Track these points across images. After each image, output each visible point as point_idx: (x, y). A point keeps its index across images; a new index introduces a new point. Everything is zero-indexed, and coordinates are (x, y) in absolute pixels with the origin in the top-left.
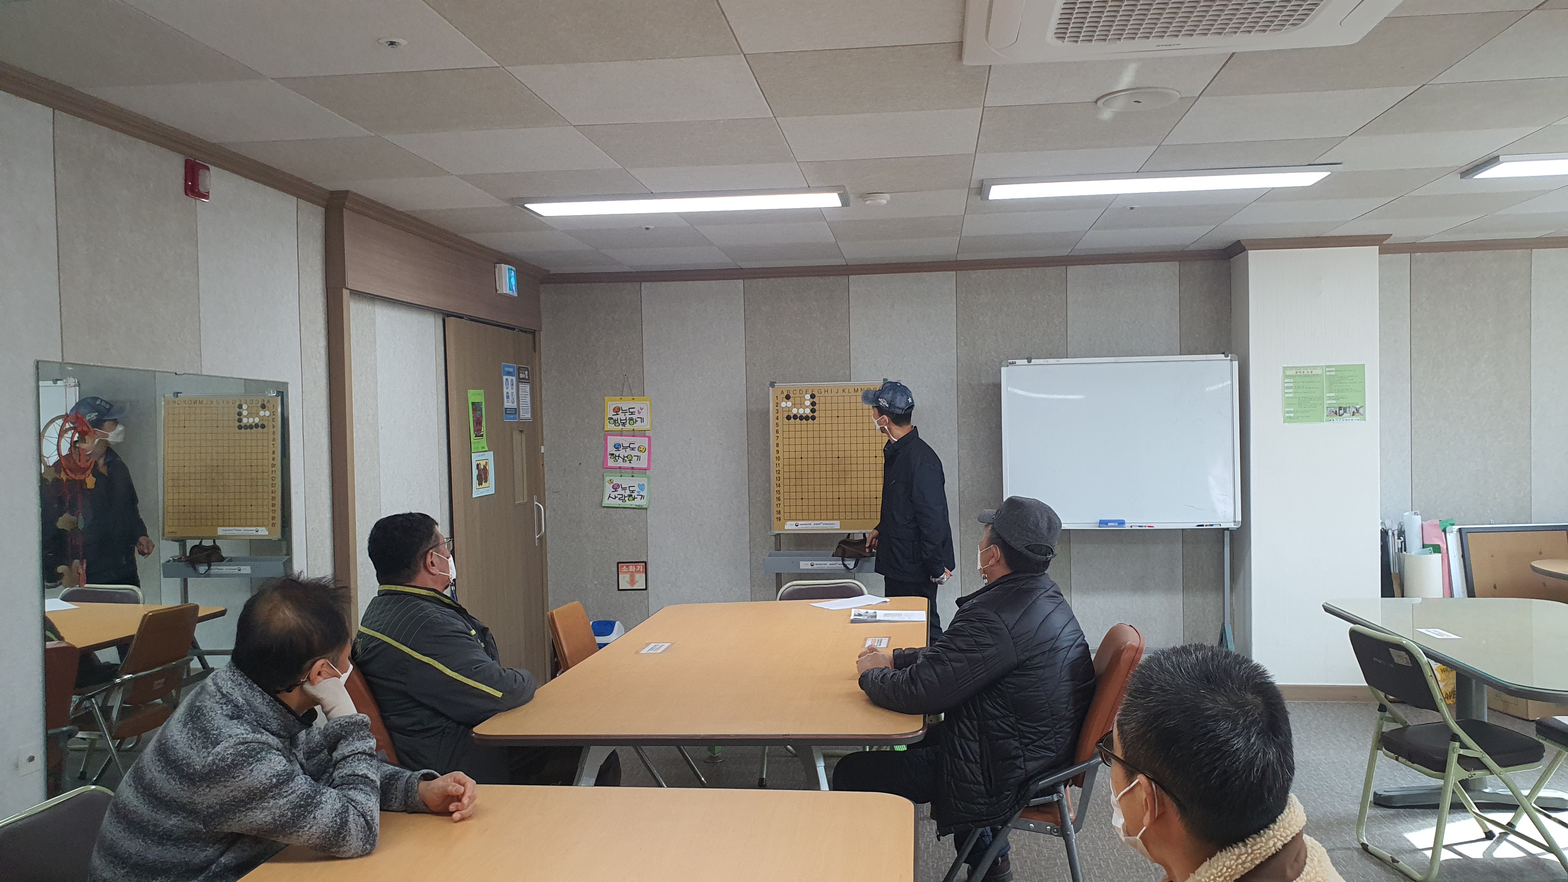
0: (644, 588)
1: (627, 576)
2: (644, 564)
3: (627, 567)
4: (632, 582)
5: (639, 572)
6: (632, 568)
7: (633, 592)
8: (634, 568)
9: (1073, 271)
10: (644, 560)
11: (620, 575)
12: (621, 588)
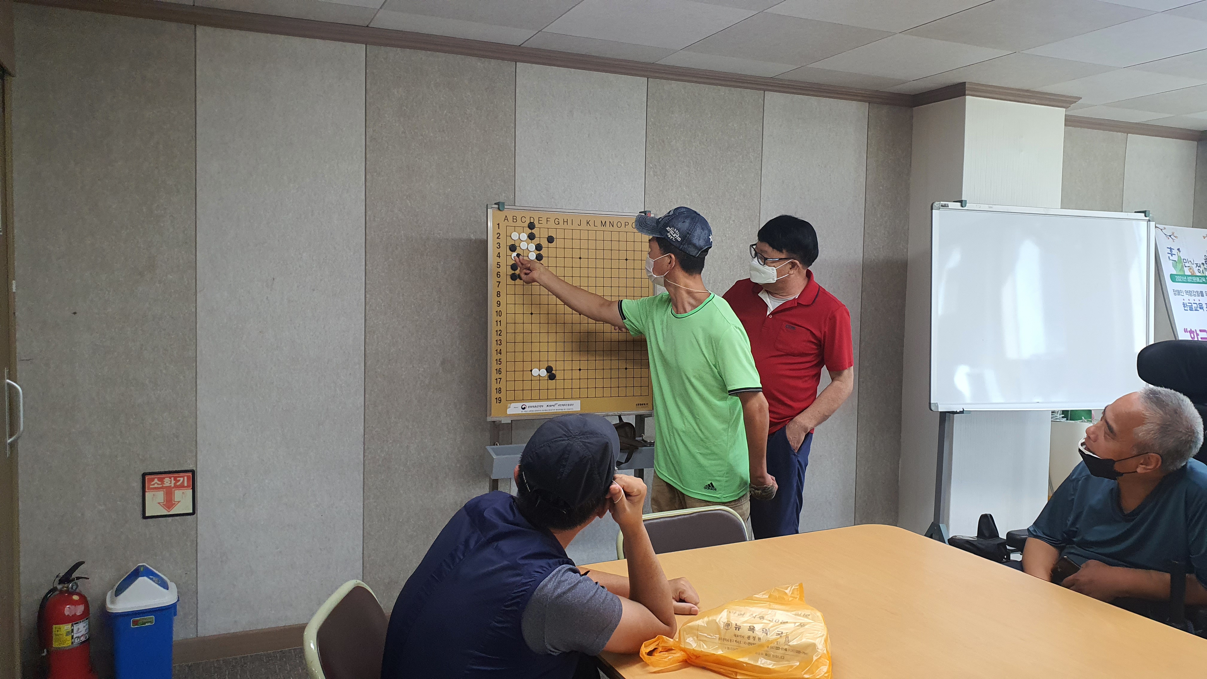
0: (191, 511)
1: (160, 496)
2: (190, 474)
3: (161, 480)
4: (169, 502)
5: (182, 486)
6: (168, 481)
7: (170, 519)
8: (173, 482)
9: (773, 98)
10: (191, 467)
11: (147, 495)
12: (147, 515)
